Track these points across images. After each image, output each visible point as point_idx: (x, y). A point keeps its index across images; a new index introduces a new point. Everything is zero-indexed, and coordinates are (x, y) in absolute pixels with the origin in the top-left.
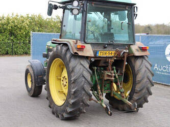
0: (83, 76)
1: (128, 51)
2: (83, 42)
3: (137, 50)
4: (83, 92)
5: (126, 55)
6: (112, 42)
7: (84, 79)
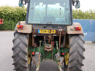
0: (19, 47)
1: (61, 30)
2: (26, 23)
3: (72, 30)
5: (60, 32)
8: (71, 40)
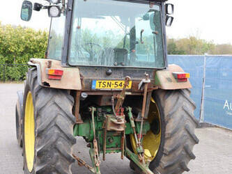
2: (65, 65)
3: (169, 80)
4: (56, 154)
6: (121, 64)
7: (57, 131)
8: (169, 104)
